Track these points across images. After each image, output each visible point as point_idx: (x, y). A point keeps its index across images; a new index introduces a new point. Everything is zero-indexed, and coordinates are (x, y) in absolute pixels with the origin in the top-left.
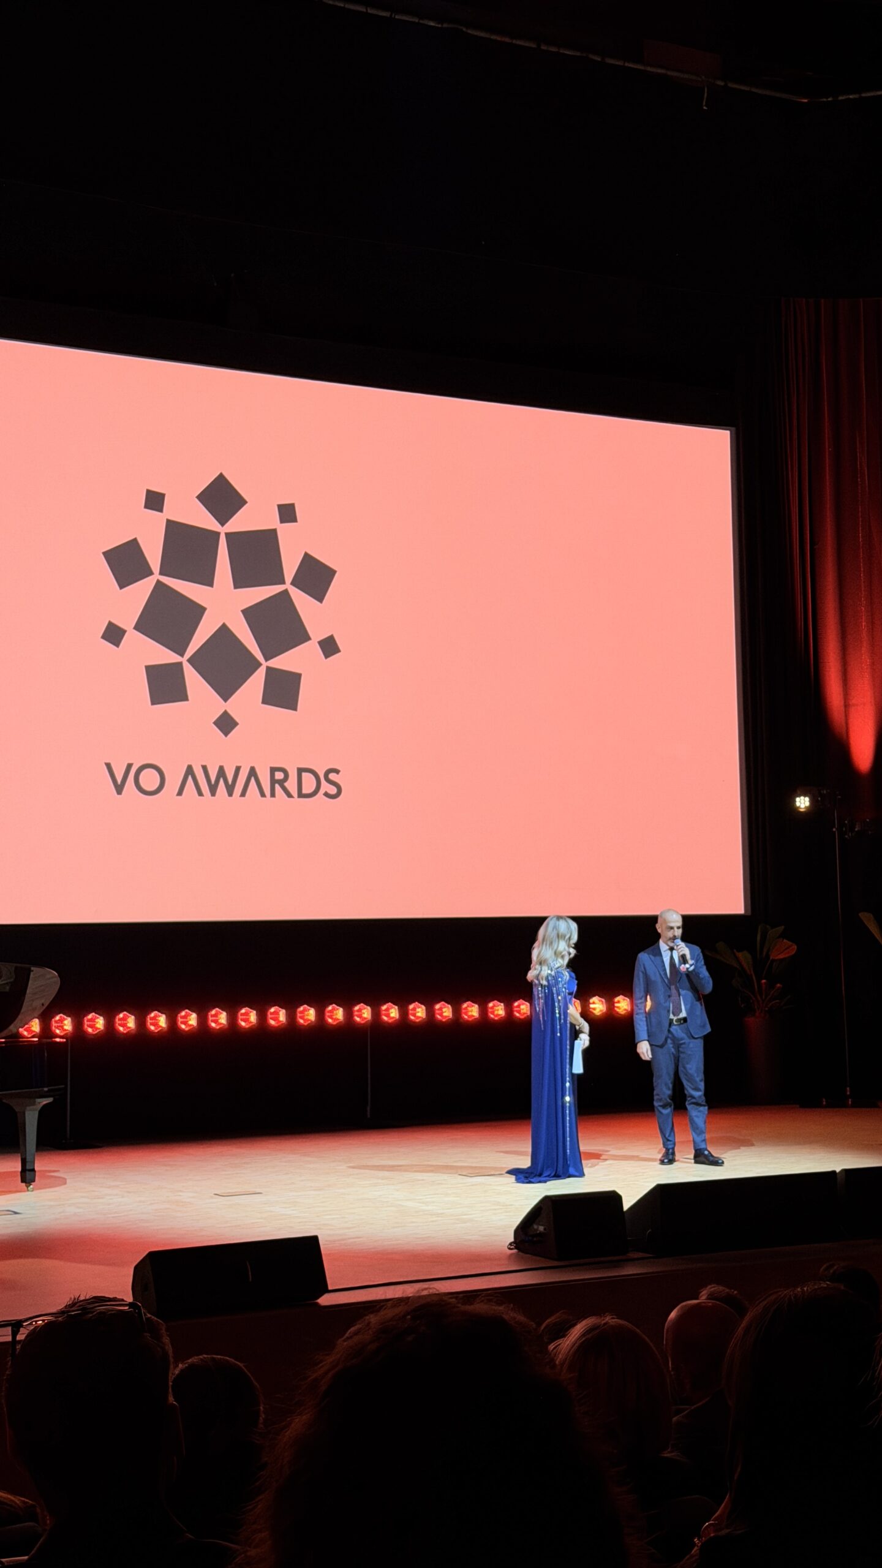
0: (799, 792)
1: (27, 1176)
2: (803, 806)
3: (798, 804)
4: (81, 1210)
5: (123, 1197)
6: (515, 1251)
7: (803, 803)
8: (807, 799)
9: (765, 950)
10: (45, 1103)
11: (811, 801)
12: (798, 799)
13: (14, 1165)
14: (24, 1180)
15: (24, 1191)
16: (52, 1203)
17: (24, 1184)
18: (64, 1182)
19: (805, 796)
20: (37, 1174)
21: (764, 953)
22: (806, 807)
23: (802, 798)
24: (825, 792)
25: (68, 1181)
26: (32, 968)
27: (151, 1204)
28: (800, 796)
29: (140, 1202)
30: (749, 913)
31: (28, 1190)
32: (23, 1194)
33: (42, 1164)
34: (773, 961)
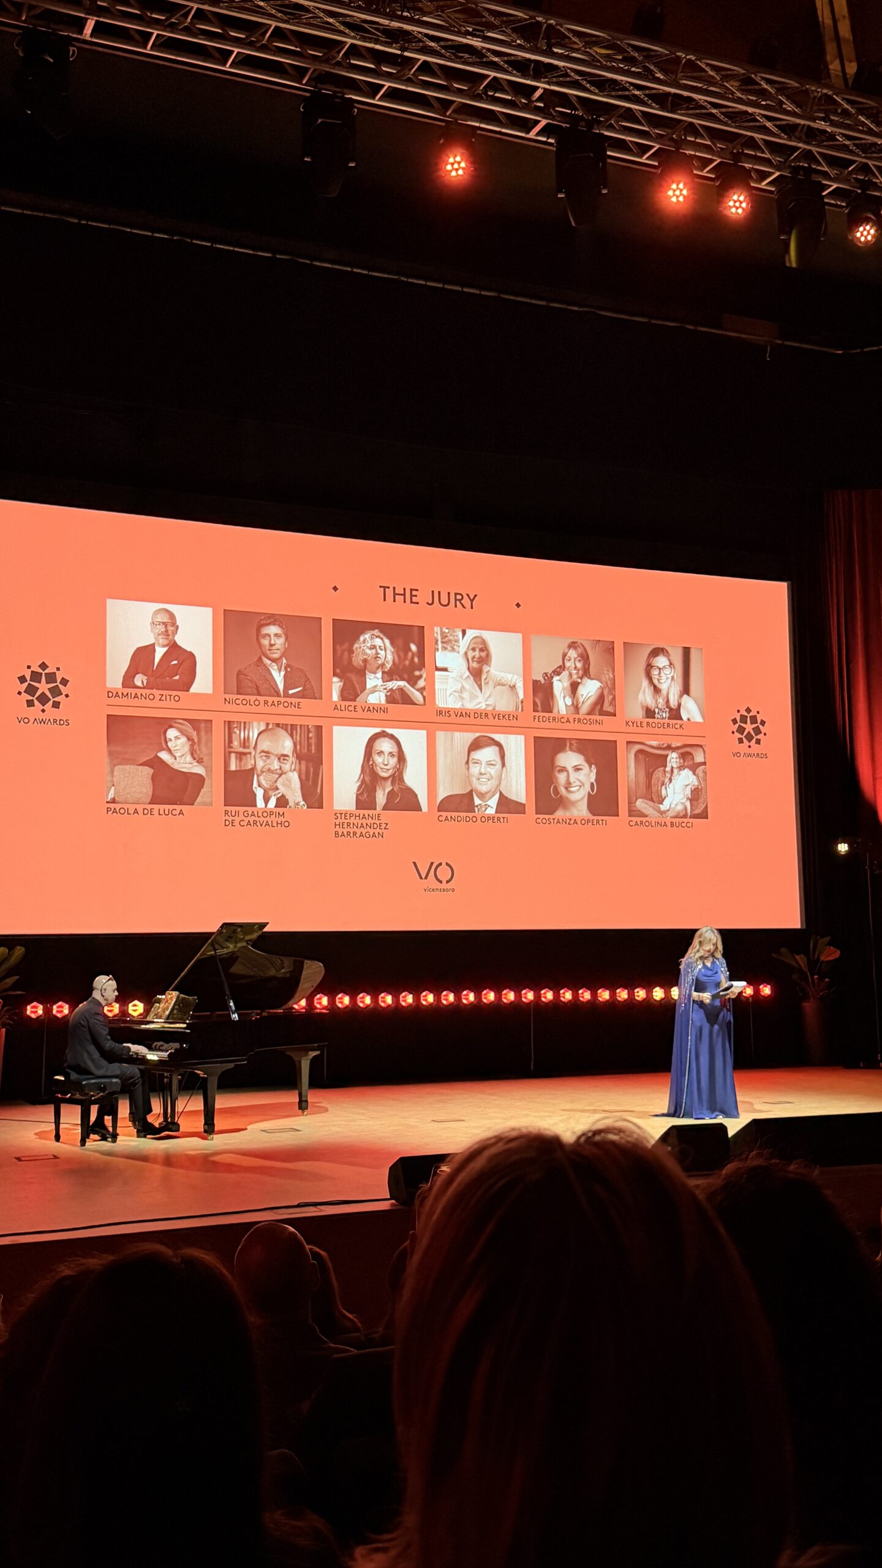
0: (840, 840)
1: (303, 1105)
2: (843, 850)
3: (839, 849)
4: (341, 1129)
5: (369, 1121)
7: (843, 848)
8: (846, 845)
9: (817, 953)
10: (314, 1054)
11: (849, 846)
12: (839, 845)
13: (292, 1098)
14: (300, 1108)
15: (301, 1116)
16: (321, 1124)
17: (300, 1111)
18: (326, 1110)
19: (845, 843)
20: (309, 1104)
21: (816, 958)
22: (845, 851)
23: (843, 844)
24: (859, 840)
25: (329, 1109)
26: (306, 961)
27: (389, 1126)
28: (841, 843)
29: (382, 1124)
30: (804, 927)
31: (303, 1115)
32: (298, 1118)
33: (314, 1097)
34: (823, 961)
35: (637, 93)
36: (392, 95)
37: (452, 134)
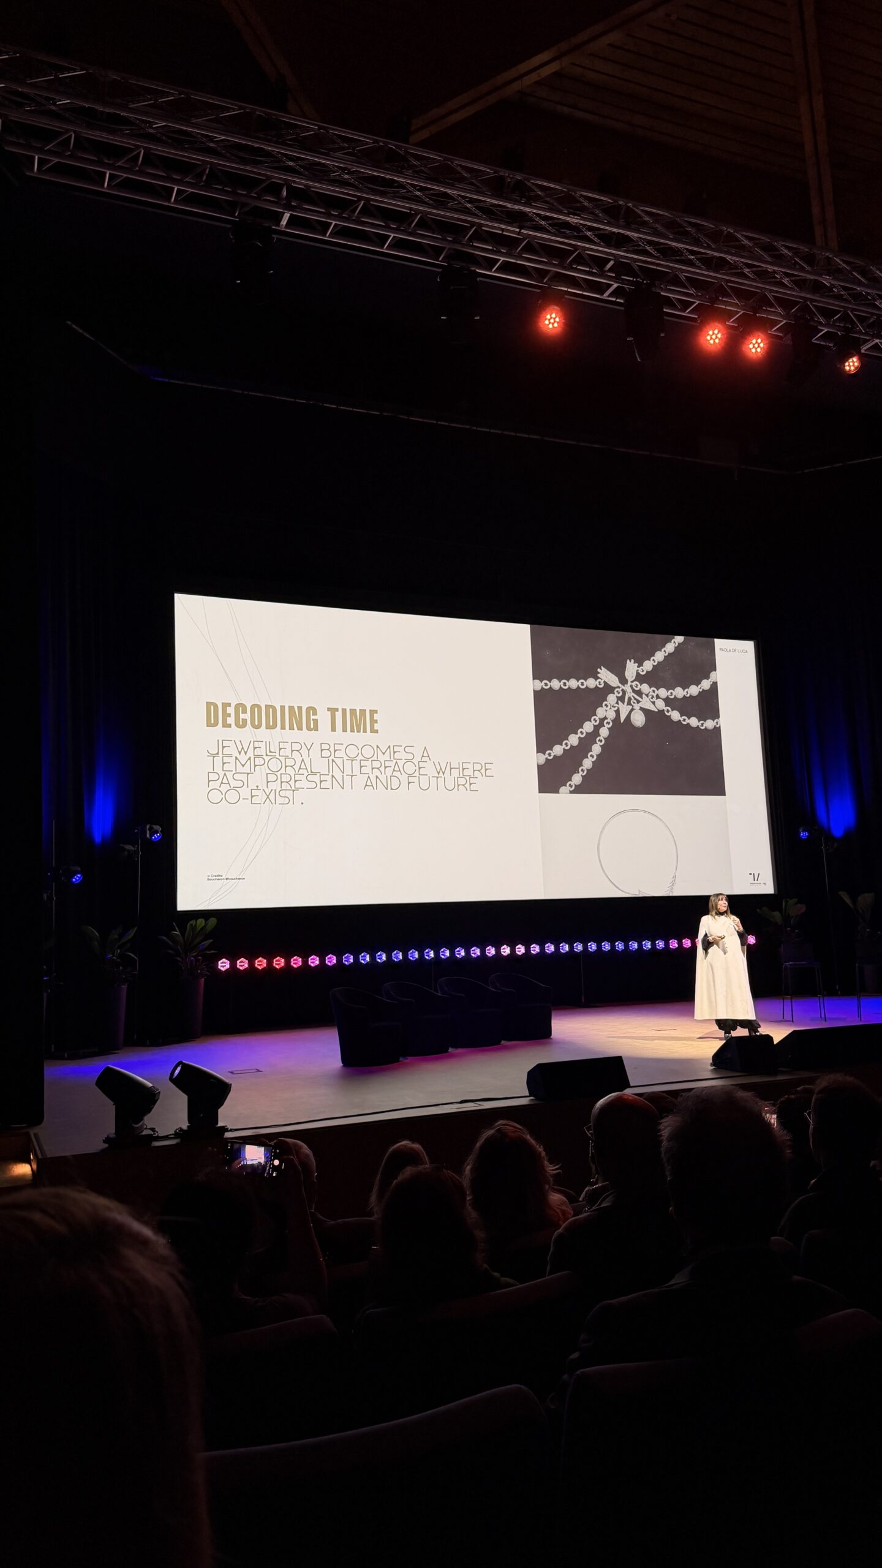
3: (801, 835)
6: (713, 1067)
7: (804, 834)
8: (807, 833)
9: (787, 911)
19: (805, 831)
21: (787, 914)
28: (802, 831)
30: (777, 893)
34: (792, 916)
35: (691, 257)
36: (506, 267)
37: (547, 298)
